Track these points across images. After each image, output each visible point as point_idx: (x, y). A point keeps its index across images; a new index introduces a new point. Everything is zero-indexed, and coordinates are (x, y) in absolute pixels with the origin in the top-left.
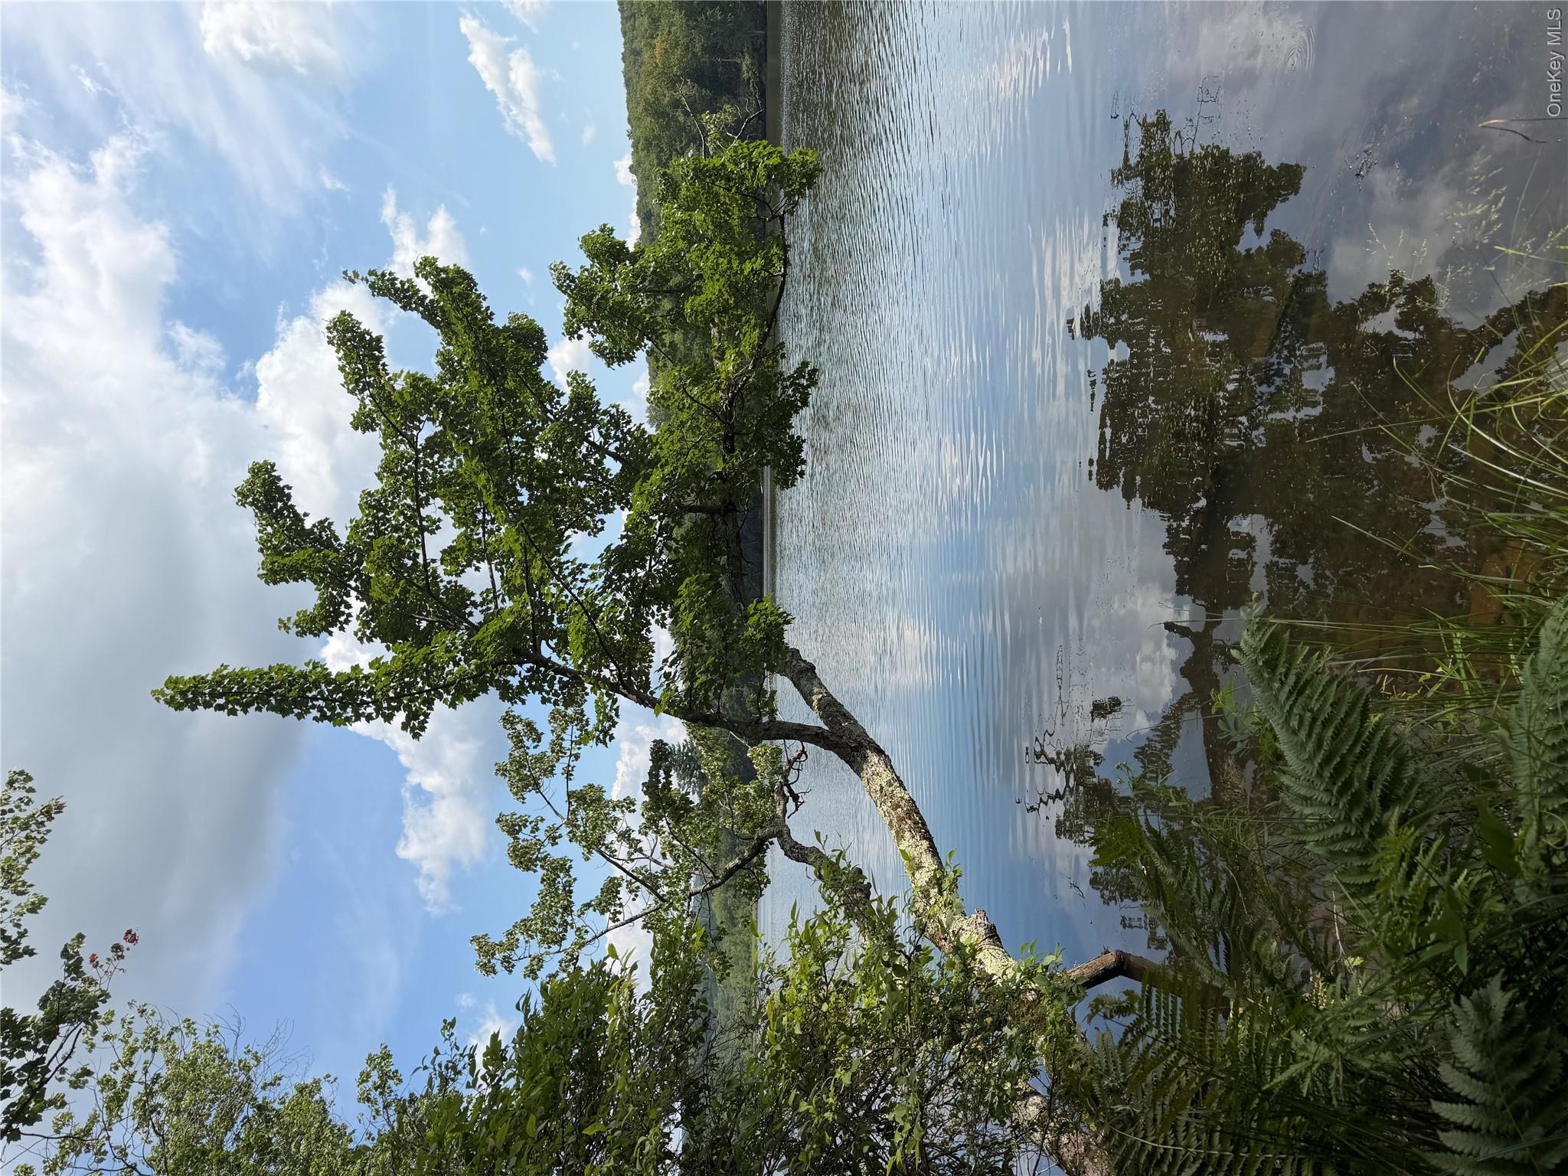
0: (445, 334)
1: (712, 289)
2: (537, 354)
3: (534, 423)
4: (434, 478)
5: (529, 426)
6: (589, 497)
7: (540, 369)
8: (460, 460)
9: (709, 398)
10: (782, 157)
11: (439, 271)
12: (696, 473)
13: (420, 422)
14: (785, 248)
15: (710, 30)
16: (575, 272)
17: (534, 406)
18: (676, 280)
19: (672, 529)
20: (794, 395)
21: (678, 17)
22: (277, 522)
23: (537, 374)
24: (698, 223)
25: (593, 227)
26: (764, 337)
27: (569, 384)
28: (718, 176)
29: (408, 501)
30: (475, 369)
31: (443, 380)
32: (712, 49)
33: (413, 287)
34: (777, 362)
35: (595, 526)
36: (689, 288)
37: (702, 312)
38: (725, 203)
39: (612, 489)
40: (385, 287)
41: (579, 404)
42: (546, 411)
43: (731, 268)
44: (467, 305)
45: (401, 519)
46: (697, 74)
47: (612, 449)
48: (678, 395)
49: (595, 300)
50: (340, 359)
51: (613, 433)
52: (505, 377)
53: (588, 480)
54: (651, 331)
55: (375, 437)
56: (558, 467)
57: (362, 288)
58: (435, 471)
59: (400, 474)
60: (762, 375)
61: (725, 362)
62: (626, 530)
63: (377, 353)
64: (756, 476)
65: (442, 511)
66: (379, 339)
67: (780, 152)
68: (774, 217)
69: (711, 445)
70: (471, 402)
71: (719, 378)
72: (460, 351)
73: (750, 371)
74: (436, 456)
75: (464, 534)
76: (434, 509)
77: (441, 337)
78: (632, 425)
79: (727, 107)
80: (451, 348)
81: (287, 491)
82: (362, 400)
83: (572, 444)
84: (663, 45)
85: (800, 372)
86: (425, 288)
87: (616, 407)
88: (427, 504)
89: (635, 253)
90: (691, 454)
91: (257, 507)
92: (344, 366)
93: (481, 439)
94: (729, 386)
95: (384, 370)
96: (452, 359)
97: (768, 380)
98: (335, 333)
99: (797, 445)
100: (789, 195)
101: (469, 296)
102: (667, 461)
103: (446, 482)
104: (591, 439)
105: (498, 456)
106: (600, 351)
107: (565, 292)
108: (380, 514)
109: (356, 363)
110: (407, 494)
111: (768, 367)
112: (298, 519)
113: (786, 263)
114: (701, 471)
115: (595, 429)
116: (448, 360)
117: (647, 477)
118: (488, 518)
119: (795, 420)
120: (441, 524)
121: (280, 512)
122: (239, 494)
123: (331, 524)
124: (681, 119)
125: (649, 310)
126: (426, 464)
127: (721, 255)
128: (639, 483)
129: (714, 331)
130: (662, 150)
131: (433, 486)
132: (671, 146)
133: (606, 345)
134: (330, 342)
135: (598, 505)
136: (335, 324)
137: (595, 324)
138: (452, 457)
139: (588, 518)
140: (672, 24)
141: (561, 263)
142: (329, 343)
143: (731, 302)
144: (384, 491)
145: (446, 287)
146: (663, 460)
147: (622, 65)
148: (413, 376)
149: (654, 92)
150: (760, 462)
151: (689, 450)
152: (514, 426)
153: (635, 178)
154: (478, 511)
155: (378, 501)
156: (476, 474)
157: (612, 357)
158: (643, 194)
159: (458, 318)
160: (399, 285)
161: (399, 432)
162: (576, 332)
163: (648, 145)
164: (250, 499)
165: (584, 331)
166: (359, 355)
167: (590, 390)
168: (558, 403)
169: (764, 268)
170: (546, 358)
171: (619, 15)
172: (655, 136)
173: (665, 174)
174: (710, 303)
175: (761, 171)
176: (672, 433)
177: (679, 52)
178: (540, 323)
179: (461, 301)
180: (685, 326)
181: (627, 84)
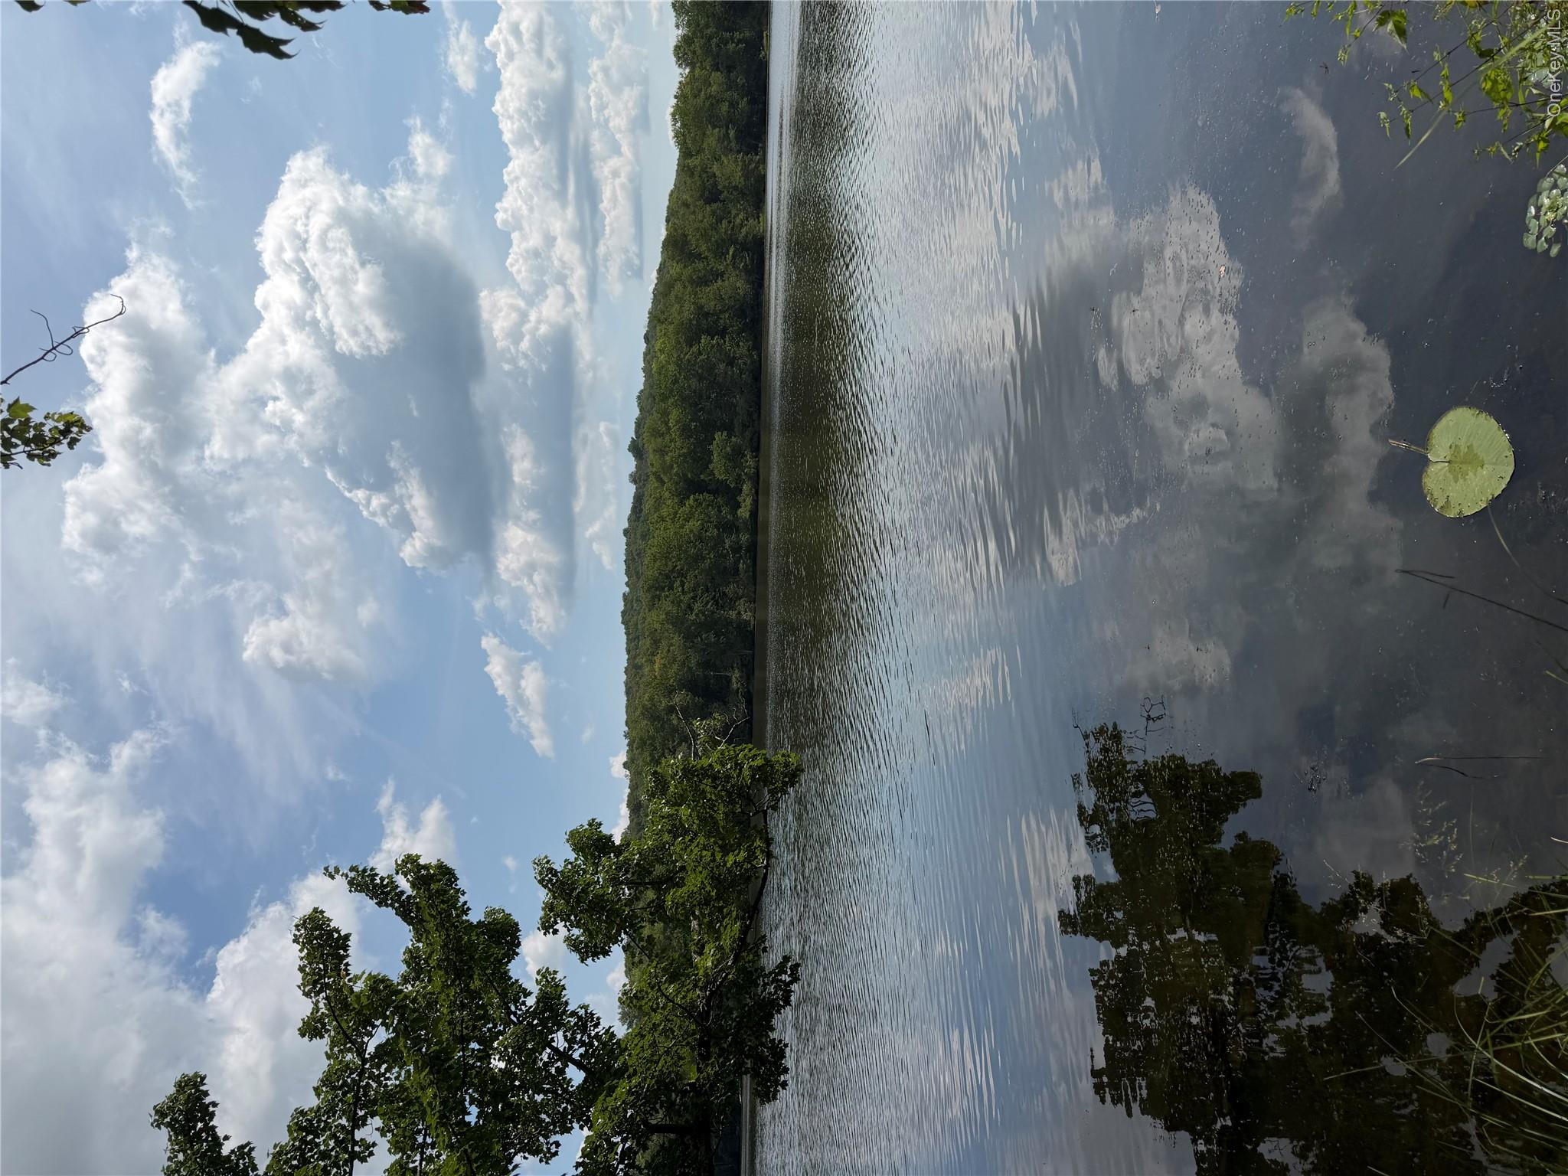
0: (416, 930)
1: (694, 882)
2: (509, 949)
3: (495, 1026)
4: (376, 1092)
5: (489, 1030)
6: (546, 1113)
7: (510, 966)
8: (409, 1070)
9: (684, 997)
10: (766, 759)
11: (420, 867)
12: (665, 1085)
13: (374, 1026)
14: (769, 841)
15: (704, 650)
16: (558, 866)
17: (498, 1008)
18: (659, 870)
19: (635, 1153)
20: (776, 993)
21: (677, 639)
22: (192, 1147)
23: (506, 972)
24: (684, 818)
25: (581, 821)
26: (745, 930)
27: (538, 982)
28: (706, 776)
29: (344, 1121)
30: (440, 969)
31: (405, 980)
32: (706, 665)
33: (392, 882)
34: (759, 956)
35: (549, 1149)
36: (672, 880)
37: (683, 904)
38: (711, 799)
39: (572, 1103)
40: (365, 883)
41: (545, 1004)
42: (509, 1012)
43: (714, 860)
44: (443, 902)
45: (332, 1143)
46: (691, 685)
47: (576, 1056)
48: (652, 994)
49: (574, 894)
50: (302, 959)
51: (579, 1036)
52: (471, 977)
53: (545, 1092)
54: (630, 924)
55: (322, 1044)
56: (515, 1077)
57: (341, 882)
58: (379, 1084)
59: (341, 1088)
60: (742, 970)
61: (703, 957)
62: (583, 1156)
63: (342, 952)
64: (734, 1088)
65: (378, 1134)
66: (347, 937)
67: (763, 755)
68: (757, 812)
69: (685, 1052)
70: (432, 1005)
71: (697, 974)
72: (428, 950)
73: (731, 967)
74: (384, 1066)
75: (398, 1162)
76: (370, 1131)
77: (412, 934)
78: (600, 1027)
79: (716, 715)
80: (421, 945)
81: (211, 1109)
82: (316, 1004)
83: (534, 1051)
84: (662, 661)
85: (781, 968)
86: (403, 883)
87: (585, 1007)
88: (364, 1124)
89: (620, 846)
90: (662, 1062)
91: (173, 1129)
92: (305, 966)
93: (434, 1048)
94: (708, 983)
95: (346, 970)
96: (419, 957)
97: (750, 975)
98: (303, 931)
99: (778, 1051)
100: (772, 792)
101: (446, 892)
102: (635, 1070)
103: (389, 1096)
104: (554, 1044)
105: (451, 1067)
106: (573, 944)
107: (545, 887)
108: (310, 1137)
109: (318, 964)
110: (344, 1112)
111: (749, 962)
112: (217, 1143)
113: (769, 855)
114: (672, 1082)
115: (560, 1033)
116: (416, 958)
117: (612, 1090)
118: (429, 1140)
119: (776, 1021)
120: (375, 1150)
121: (198, 1134)
122: (157, 1112)
123: (252, 1149)
124: (675, 722)
125: (629, 902)
126: (372, 1077)
127: (705, 848)
128: (601, 1098)
129: (694, 924)
130: (655, 749)
131: (374, 1102)
132: (664, 745)
133: (582, 939)
134: (296, 941)
135: (554, 1123)
136: (305, 922)
137: (572, 918)
138: (401, 1068)
139: (541, 1139)
140: (672, 645)
141: (546, 857)
142: (294, 941)
143: (713, 894)
144: (319, 1108)
145: (425, 883)
146: (631, 1070)
147: (624, 677)
148: (375, 977)
149: (651, 699)
150: (739, 1070)
151: (660, 1056)
152: (472, 1031)
153: (628, 773)
154: (419, 1132)
155: (310, 1121)
156: (423, 1089)
157: (587, 952)
158: (634, 787)
159: (431, 916)
160: (378, 881)
161: (348, 1040)
162: (552, 927)
163: (643, 744)
164: (168, 1119)
165: (560, 926)
166: (322, 955)
167: (560, 988)
168: (524, 1003)
169: (748, 860)
170: (517, 954)
171: (625, 637)
172: (649, 737)
173: (656, 772)
174: (691, 895)
175: (746, 772)
176: (643, 1036)
177: (675, 667)
178: (515, 917)
179: (438, 898)
180: (664, 919)
181: (628, 693)
